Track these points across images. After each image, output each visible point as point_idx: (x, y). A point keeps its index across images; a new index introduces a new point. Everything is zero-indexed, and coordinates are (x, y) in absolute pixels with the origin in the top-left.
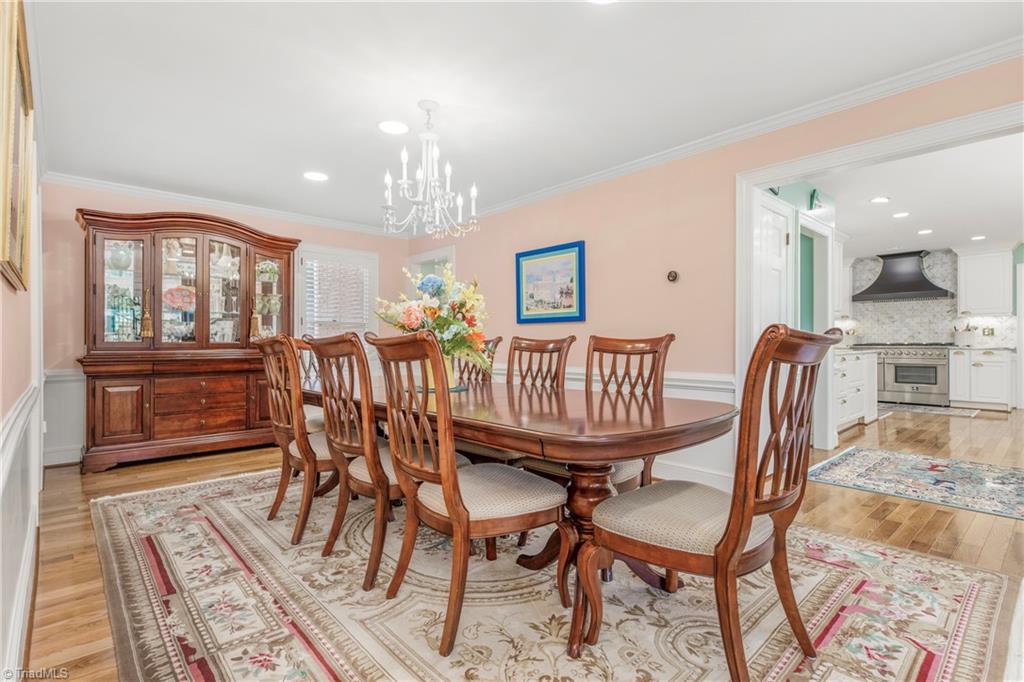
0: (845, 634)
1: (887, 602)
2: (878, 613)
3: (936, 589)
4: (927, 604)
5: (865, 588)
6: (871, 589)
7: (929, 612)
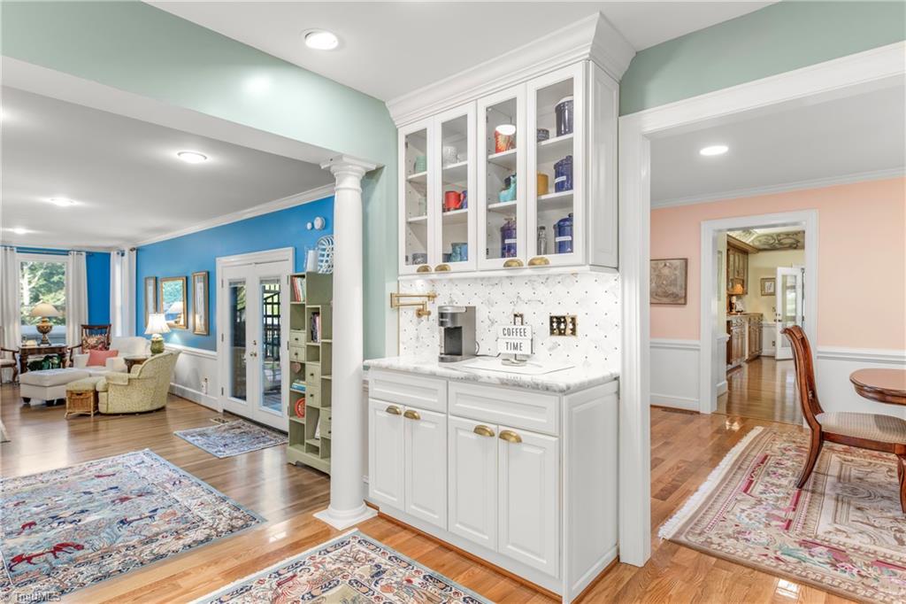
0: (787, 498)
1: (768, 515)
2: (773, 509)
3: (736, 525)
4: (744, 515)
5: (785, 524)
6: (781, 524)
7: (743, 511)
